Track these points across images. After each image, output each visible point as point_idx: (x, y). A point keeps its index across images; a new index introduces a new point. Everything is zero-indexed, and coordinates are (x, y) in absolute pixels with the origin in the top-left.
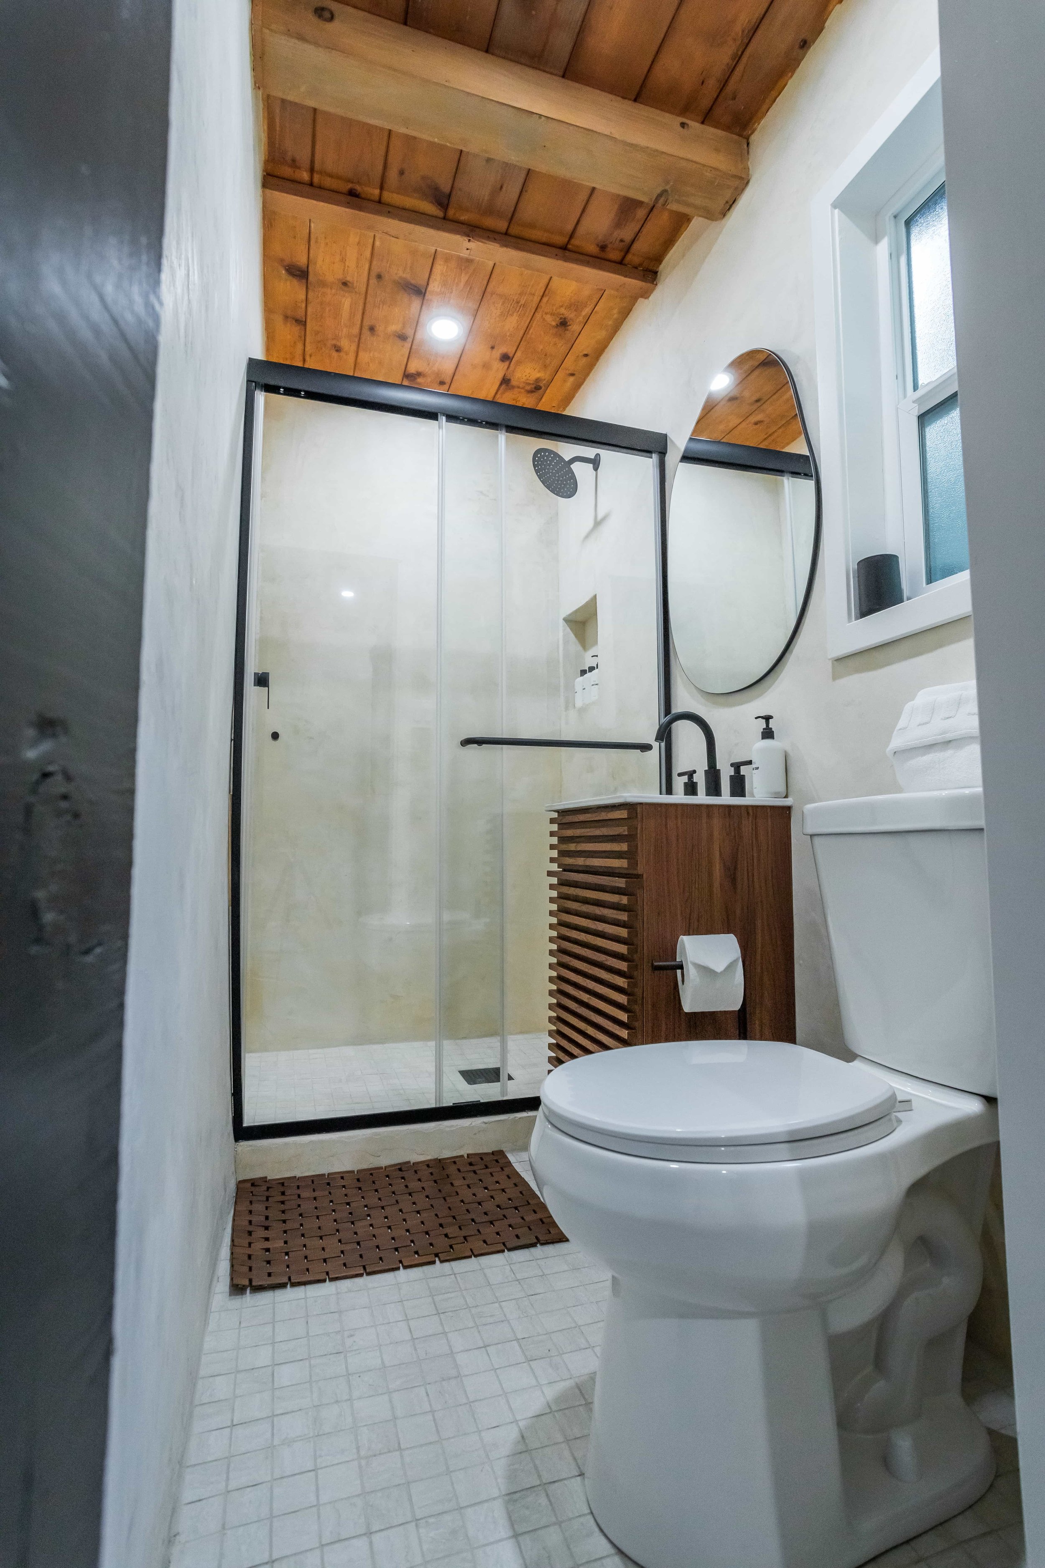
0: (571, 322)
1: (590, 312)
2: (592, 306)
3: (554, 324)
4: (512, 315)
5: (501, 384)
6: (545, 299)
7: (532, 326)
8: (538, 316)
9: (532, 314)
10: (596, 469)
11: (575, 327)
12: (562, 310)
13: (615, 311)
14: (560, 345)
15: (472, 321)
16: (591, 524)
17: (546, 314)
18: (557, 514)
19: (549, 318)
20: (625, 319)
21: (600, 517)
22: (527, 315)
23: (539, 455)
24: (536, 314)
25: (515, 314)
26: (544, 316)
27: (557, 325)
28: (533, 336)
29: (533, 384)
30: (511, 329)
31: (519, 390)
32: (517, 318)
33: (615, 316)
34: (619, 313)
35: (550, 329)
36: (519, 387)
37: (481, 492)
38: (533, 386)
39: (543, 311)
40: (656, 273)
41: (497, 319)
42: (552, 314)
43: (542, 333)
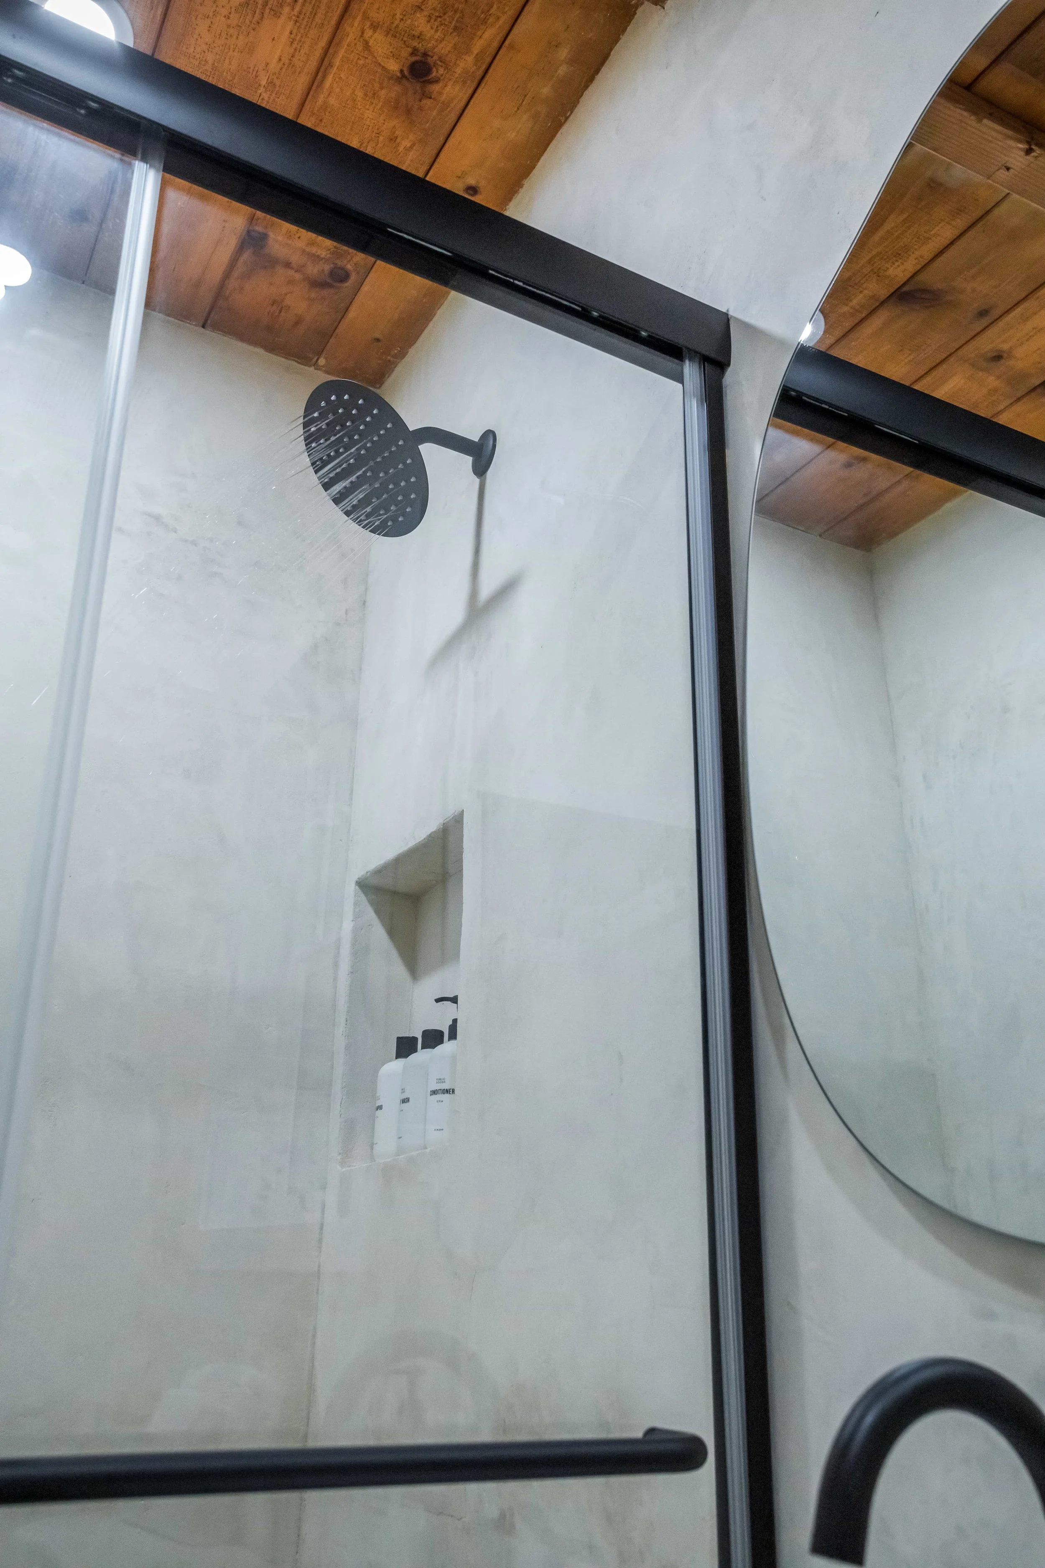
0: (441, 71)
1: (495, 44)
2: (505, 20)
3: (394, 66)
4: (277, 15)
5: (241, 247)
7: (331, 65)
8: (352, 30)
9: (335, 18)
10: (481, 468)
12: (421, 23)
13: (563, 53)
14: (406, 143)
16: (457, 614)
17: (375, 27)
18: (364, 603)
19: (380, 43)
20: (586, 87)
21: (486, 590)
22: (318, 19)
23: (323, 404)
24: (346, 26)
25: (286, 10)
26: (369, 33)
27: (402, 71)
28: (332, 101)
29: (327, 261)
30: (274, 66)
31: (291, 273)
32: (290, 26)
33: (562, 70)
34: (572, 61)
35: (381, 84)
36: (288, 265)
37: (157, 518)
38: (327, 267)
39: (366, 17)
41: (234, 20)
42: (392, 32)
43: (360, 94)
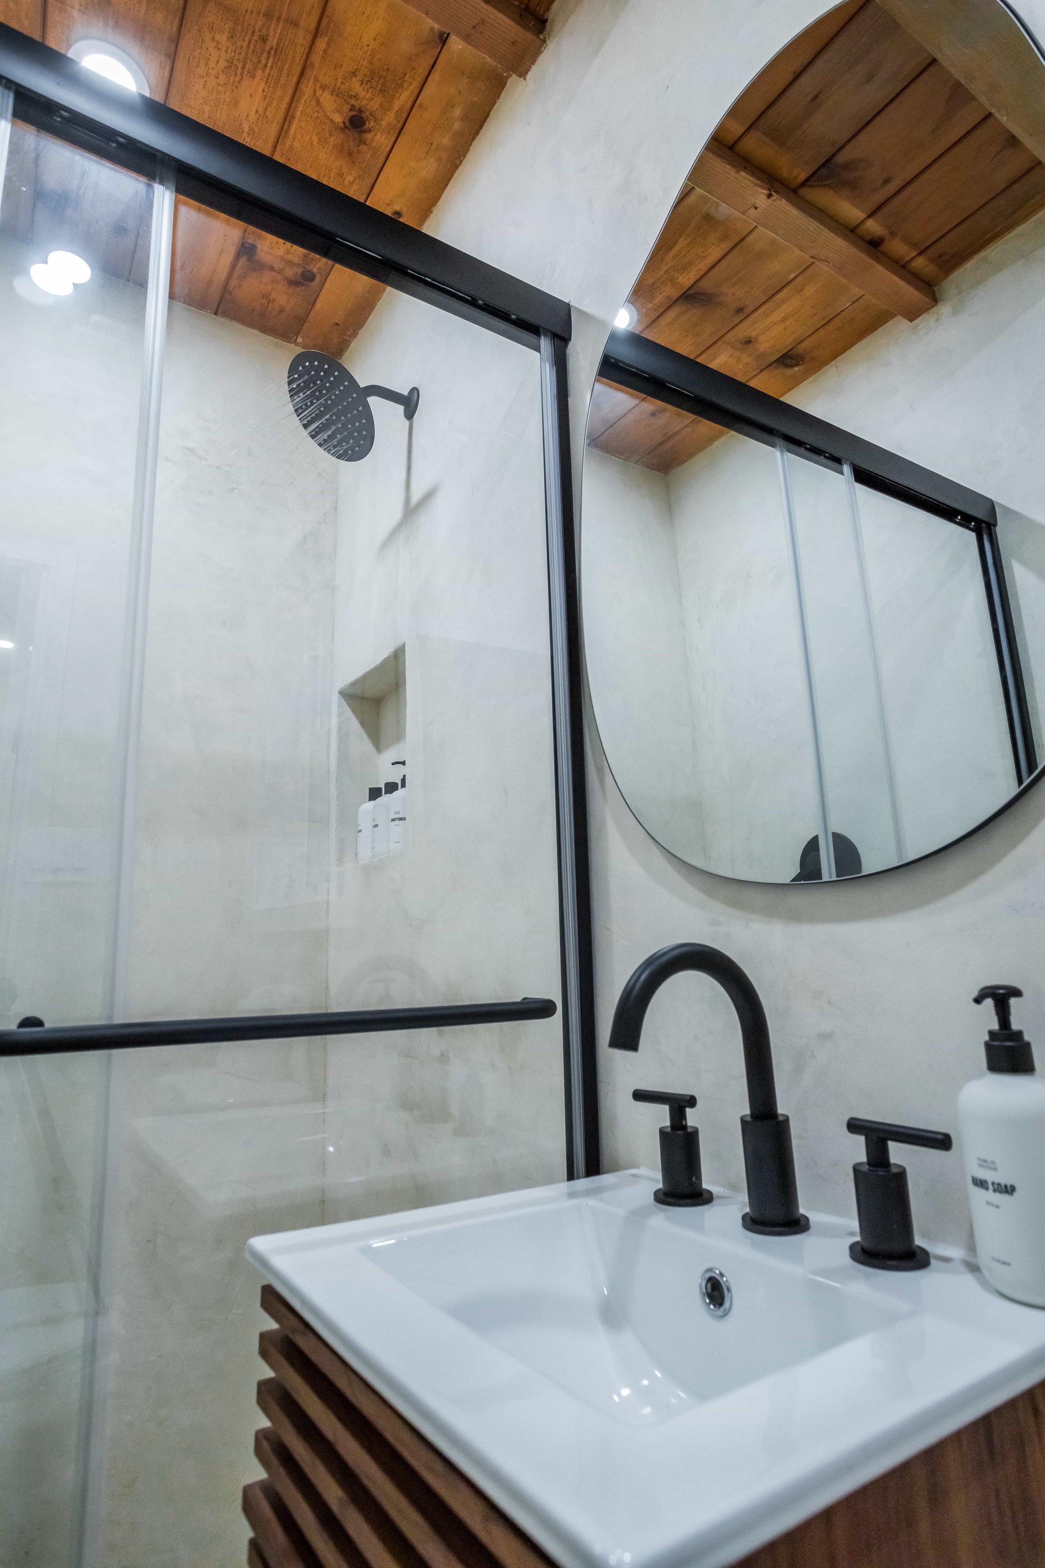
0: (372, 123)
1: (409, 104)
2: (415, 85)
3: (338, 119)
4: (253, 77)
5: (238, 256)
6: (321, 44)
7: (293, 117)
8: (307, 89)
9: (294, 80)
10: (410, 414)
11: (380, 139)
12: (356, 86)
13: (457, 112)
14: (350, 178)
15: (167, 69)
16: (397, 513)
17: (324, 88)
18: (336, 508)
19: (328, 101)
20: (474, 139)
21: (416, 497)
22: (282, 81)
24: (302, 86)
25: (259, 73)
26: (319, 93)
27: (344, 123)
28: (296, 145)
29: (298, 265)
30: (253, 117)
31: (274, 274)
32: (262, 85)
33: (457, 126)
34: (464, 118)
35: (330, 132)
36: (272, 268)
38: (300, 271)
39: (316, 79)
40: (544, 22)
41: (222, 78)
42: (336, 92)
43: (315, 139)
